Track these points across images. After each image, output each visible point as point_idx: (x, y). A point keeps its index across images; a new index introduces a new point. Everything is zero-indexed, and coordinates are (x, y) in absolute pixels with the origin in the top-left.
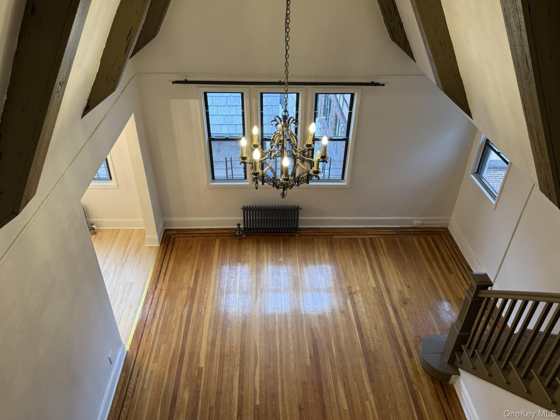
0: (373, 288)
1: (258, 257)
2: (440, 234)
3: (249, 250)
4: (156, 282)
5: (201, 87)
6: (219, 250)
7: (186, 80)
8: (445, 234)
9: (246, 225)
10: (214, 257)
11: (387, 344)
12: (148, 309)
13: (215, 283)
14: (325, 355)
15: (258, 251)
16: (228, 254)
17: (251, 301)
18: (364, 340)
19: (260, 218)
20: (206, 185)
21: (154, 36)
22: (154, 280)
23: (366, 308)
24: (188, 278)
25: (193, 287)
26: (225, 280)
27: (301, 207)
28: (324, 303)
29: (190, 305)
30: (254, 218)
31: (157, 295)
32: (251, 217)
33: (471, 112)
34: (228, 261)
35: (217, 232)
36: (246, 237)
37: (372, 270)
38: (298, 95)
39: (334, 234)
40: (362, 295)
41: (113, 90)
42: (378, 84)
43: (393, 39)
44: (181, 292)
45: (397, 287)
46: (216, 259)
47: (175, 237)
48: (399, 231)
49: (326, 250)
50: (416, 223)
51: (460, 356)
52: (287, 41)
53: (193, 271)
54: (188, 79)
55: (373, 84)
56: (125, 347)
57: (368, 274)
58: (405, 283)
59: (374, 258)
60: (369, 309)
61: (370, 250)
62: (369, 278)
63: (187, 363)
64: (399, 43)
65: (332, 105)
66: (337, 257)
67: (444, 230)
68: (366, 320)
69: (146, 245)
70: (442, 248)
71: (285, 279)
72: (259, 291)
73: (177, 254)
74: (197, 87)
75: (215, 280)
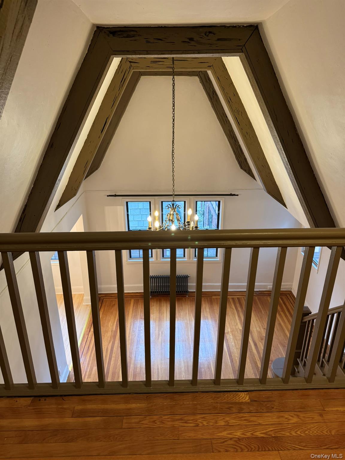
0: (240, 330)
1: (160, 310)
2: (286, 295)
3: (154, 306)
4: (90, 327)
5: (124, 198)
6: (133, 306)
7: (115, 195)
8: (290, 295)
9: (152, 289)
10: (130, 310)
11: (249, 365)
12: (84, 345)
13: (130, 328)
14: (206, 373)
15: (160, 306)
16: (139, 308)
17: (155, 339)
18: (233, 363)
19: (161, 284)
20: (125, 261)
21: (97, 169)
22: (89, 326)
23: (235, 343)
24: (112, 324)
25: (115, 330)
26: (137, 325)
27: (189, 276)
28: (206, 340)
29: (113, 342)
30: (158, 284)
31: (91, 335)
32: (156, 284)
33: (286, 204)
34: (139, 313)
35: (132, 294)
36: (152, 298)
37: (239, 318)
38: (185, 202)
39: (213, 295)
40: (233, 335)
41: (75, 195)
42: (234, 195)
43: (242, 168)
44: (107, 333)
45: (257, 329)
46: (131, 313)
47: (104, 299)
48: (258, 293)
49: (207, 305)
50: (269, 288)
51: (297, 368)
52: (173, 164)
53: (115, 321)
54: (117, 194)
55: (231, 195)
56: (69, 367)
57: (236, 321)
58: (262, 326)
59: (241, 310)
60: (237, 343)
61: (238, 305)
62: (237, 323)
63: (111, 378)
64: (245, 170)
65: (213, 218)
66: (215, 311)
67: (289, 292)
68: (235, 350)
69: (84, 304)
70: (287, 304)
71: (179, 325)
72: (161, 333)
73: (104, 310)
74: (122, 198)
75: (130, 326)
